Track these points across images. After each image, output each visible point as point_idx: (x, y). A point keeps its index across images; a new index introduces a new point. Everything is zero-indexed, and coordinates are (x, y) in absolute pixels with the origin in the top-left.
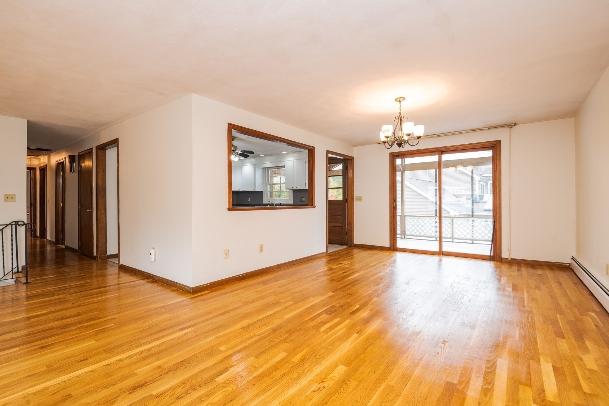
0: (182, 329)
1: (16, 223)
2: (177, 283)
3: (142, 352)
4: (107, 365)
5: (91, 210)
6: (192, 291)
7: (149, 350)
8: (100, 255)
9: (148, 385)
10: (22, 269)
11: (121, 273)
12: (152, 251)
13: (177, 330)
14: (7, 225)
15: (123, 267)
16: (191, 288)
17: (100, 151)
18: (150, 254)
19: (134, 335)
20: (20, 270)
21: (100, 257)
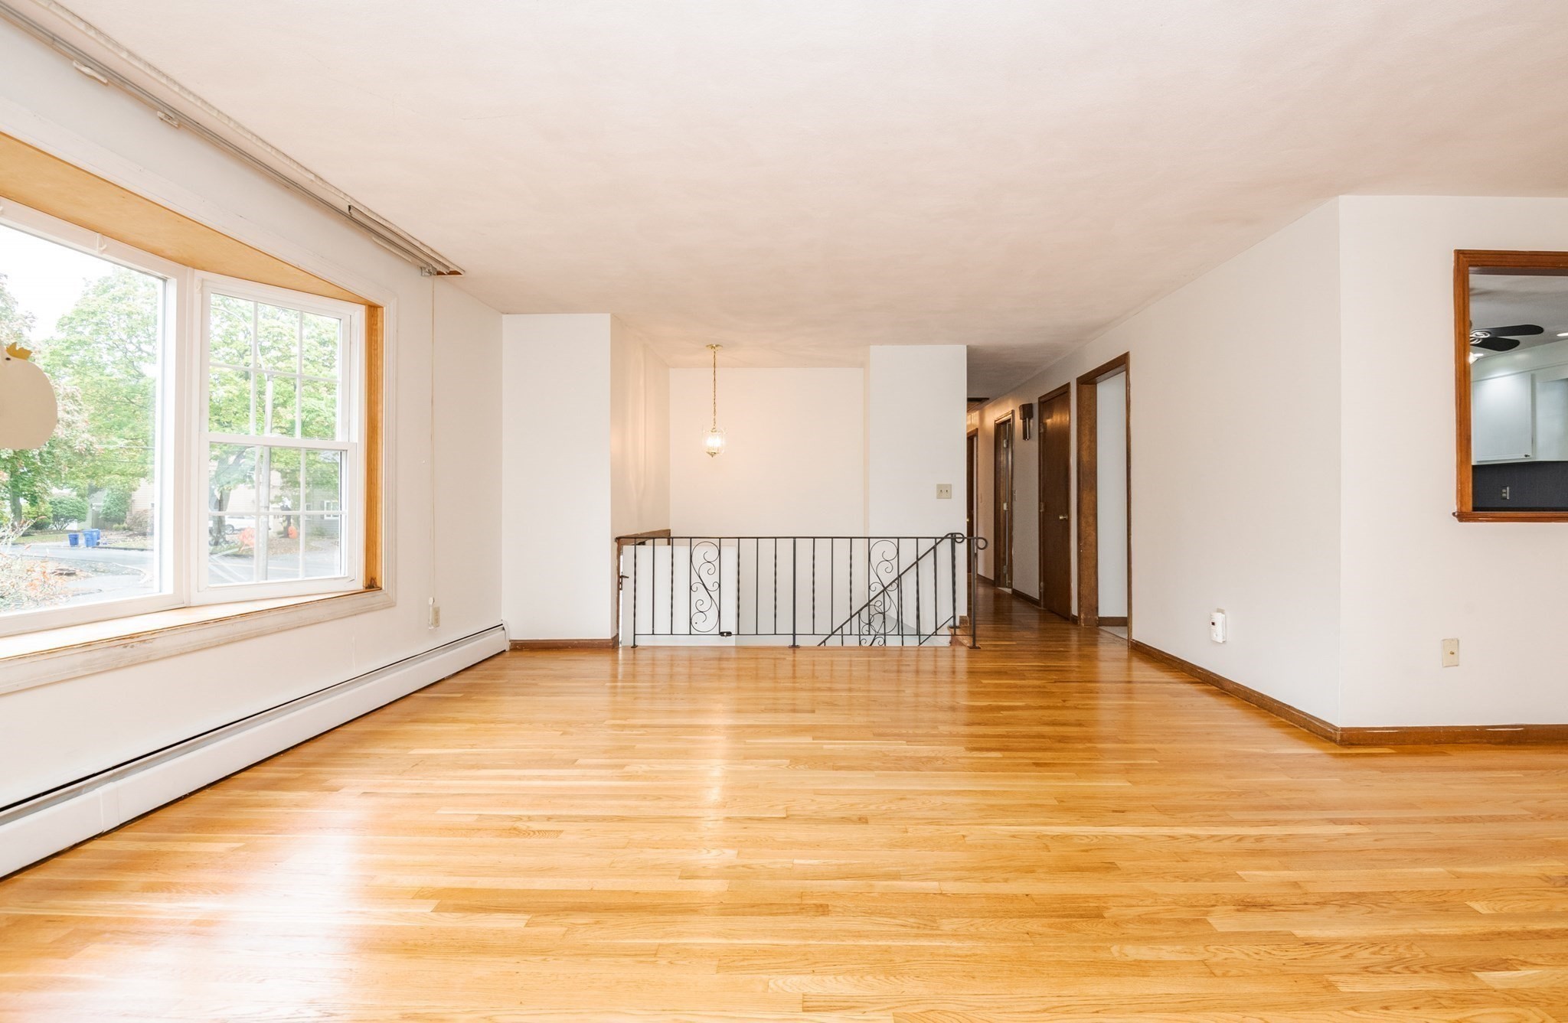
0: (1335, 822)
1: (953, 538)
2: (1289, 707)
3: (1241, 839)
4: (1169, 837)
5: (1066, 517)
6: (1338, 738)
7: (1259, 839)
8: (1086, 614)
9: (1276, 911)
10: (960, 623)
11: (1134, 658)
12: (1218, 618)
13: (1322, 820)
14: (942, 539)
15: (1140, 646)
16: (1336, 729)
17: (1086, 388)
18: (1213, 624)
19: (1210, 797)
20: (958, 624)
21: (1085, 620)
